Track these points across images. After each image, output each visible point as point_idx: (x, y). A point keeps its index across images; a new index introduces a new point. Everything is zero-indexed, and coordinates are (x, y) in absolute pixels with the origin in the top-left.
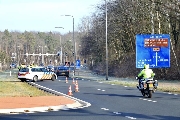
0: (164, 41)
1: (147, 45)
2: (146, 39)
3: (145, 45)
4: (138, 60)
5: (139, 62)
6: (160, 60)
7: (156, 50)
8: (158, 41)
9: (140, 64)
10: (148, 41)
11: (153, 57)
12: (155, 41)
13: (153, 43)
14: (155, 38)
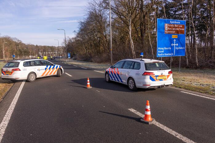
0: (181, 28)
1: (167, 31)
2: (166, 25)
3: (165, 31)
4: (159, 48)
5: (160, 50)
6: (178, 48)
7: (175, 37)
8: (176, 28)
9: (160, 53)
10: (168, 27)
11: (172, 45)
12: (174, 27)
13: (172, 29)
14: (174, 24)
